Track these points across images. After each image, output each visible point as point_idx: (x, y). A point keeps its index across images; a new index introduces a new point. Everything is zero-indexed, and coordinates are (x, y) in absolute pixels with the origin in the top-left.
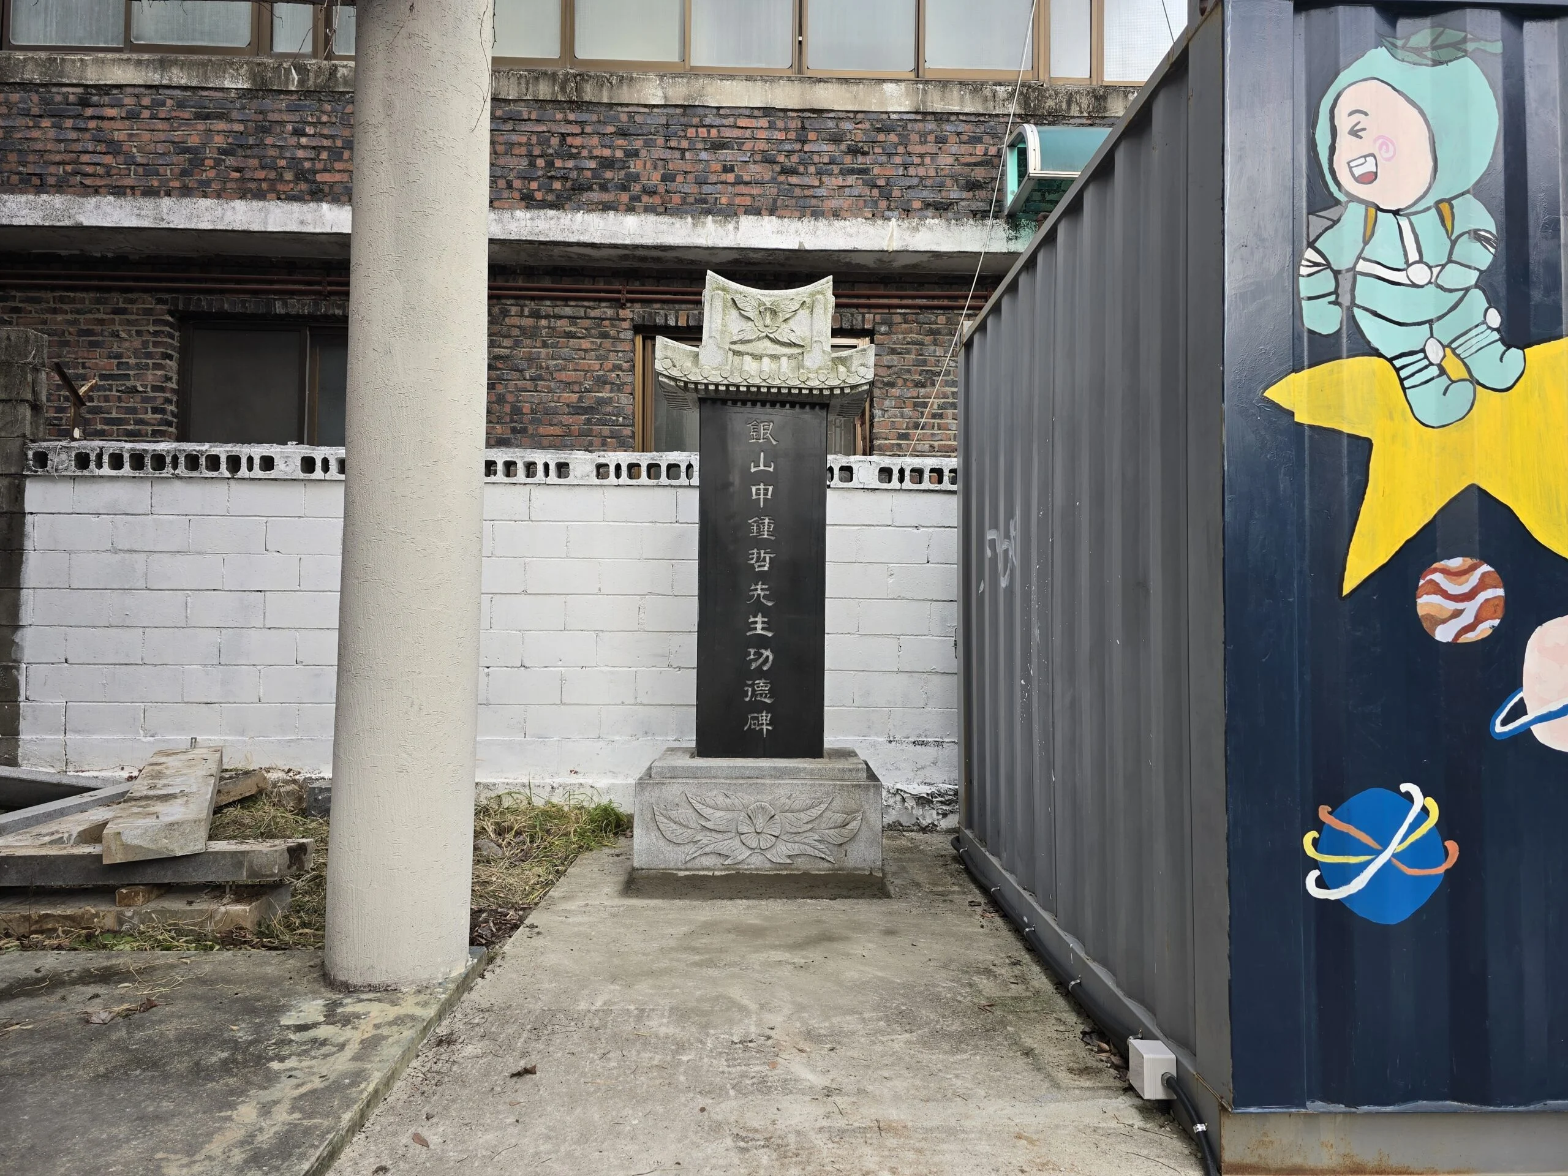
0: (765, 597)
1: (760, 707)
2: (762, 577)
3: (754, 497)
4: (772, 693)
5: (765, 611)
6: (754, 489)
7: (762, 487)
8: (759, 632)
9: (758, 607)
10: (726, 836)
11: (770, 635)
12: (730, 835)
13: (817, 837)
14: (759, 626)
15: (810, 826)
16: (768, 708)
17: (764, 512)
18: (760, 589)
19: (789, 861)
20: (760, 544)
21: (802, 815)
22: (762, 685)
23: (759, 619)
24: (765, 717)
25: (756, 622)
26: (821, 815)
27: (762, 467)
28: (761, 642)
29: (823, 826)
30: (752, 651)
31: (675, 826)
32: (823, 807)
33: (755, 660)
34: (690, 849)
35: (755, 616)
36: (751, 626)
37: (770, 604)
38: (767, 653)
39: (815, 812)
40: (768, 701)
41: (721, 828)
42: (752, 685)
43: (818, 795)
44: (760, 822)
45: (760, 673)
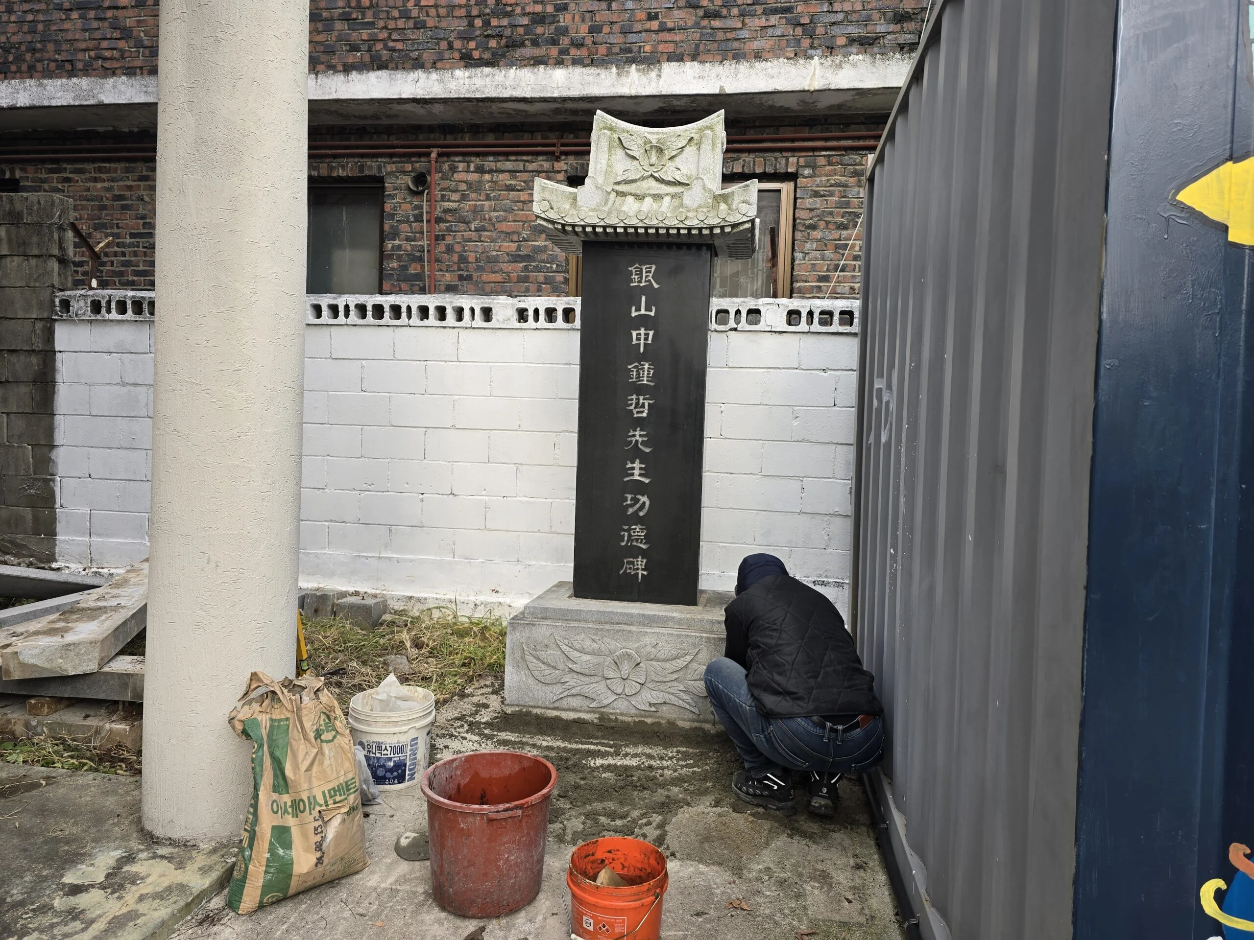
0: (643, 443)
1: (635, 552)
2: (640, 423)
3: (635, 342)
4: (647, 539)
5: (643, 458)
6: (634, 334)
7: (642, 331)
8: (637, 478)
9: (636, 453)
10: (592, 679)
11: (647, 481)
12: (597, 679)
13: (682, 688)
14: (637, 472)
15: (675, 676)
16: (644, 553)
17: (644, 357)
18: (638, 436)
19: (653, 709)
20: (640, 390)
21: (667, 665)
22: (638, 531)
23: (637, 465)
24: (640, 562)
25: (633, 468)
26: (686, 666)
27: (643, 312)
28: (638, 488)
29: (689, 677)
30: (629, 496)
31: (543, 667)
32: (689, 658)
33: (631, 506)
34: (558, 689)
35: (633, 462)
36: (628, 472)
37: (647, 450)
38: (644, 499)
39: (681, 663)
40: (644, 547)
41: (587, 671)
42: (628, 530)
43: (685, 645)
44: (626, 668)
45: (636, 519)
